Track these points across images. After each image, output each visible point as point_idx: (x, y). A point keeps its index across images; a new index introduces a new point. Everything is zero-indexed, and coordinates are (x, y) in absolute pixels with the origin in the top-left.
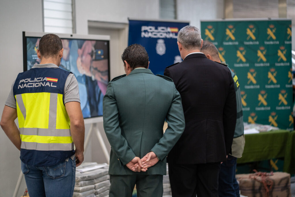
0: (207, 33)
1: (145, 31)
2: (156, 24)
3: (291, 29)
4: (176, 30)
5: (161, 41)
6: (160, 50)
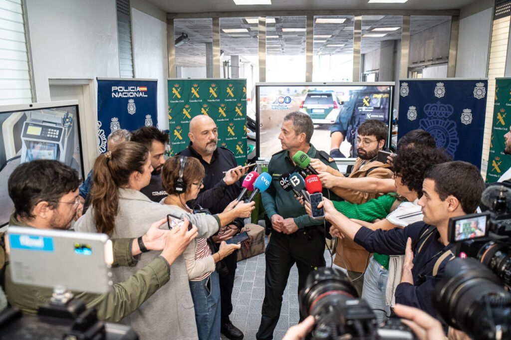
0: (174, 91)
1: (115, 91)
2: (126, 83)
3: (246, 88)
4: (145, 89)
5: (131, 101)
6: (132, 109)
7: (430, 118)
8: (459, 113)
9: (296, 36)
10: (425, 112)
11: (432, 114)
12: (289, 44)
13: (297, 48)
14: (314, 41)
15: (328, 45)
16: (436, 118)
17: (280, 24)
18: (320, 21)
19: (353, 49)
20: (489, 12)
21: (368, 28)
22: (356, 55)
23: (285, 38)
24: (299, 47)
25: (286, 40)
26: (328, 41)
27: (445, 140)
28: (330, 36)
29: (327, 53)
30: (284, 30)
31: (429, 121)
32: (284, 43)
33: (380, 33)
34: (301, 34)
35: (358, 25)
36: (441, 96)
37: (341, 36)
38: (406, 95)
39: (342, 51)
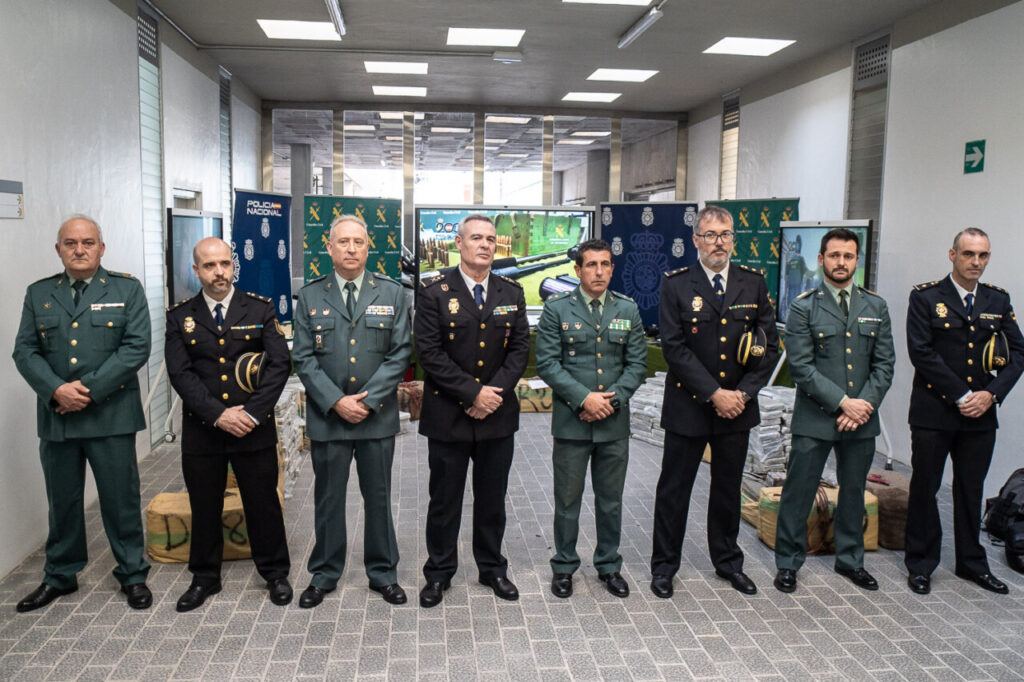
0: (312, 211)
1: (251, 207)
2: (262, 197)
3: (401, 211)
4: (279, 206)
5: (265, 220)
6: (265, 231)
7: (638, 252)
8: (669, 244)
9: (452, 138)
10: (632, 243)
11: (641, 247)
12: (435, 150)
13: (447, 157)
14: (486, 148)
15: (502, 155)
16: (644, 251)
17: (430, 122)
18: (491, 119)
19: (542, 162)
20: (717, 120)
21: (564, 131)
22: (546, 172)
23: (431, 141)
24: (451, 157)
25: (432, 145)
26: (502, 148)
27: (656, 278)
28: (506, 141)
29: (498, 167)
30: (434, 130)
31: (637, 255)
32: (427, 148)
33: (584, 140)
34: (458, 136)
35: (549, 126)
36: (650, 224)
37: (525, 143)
38: (609, 223)
39: (523, 165)
